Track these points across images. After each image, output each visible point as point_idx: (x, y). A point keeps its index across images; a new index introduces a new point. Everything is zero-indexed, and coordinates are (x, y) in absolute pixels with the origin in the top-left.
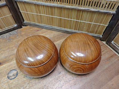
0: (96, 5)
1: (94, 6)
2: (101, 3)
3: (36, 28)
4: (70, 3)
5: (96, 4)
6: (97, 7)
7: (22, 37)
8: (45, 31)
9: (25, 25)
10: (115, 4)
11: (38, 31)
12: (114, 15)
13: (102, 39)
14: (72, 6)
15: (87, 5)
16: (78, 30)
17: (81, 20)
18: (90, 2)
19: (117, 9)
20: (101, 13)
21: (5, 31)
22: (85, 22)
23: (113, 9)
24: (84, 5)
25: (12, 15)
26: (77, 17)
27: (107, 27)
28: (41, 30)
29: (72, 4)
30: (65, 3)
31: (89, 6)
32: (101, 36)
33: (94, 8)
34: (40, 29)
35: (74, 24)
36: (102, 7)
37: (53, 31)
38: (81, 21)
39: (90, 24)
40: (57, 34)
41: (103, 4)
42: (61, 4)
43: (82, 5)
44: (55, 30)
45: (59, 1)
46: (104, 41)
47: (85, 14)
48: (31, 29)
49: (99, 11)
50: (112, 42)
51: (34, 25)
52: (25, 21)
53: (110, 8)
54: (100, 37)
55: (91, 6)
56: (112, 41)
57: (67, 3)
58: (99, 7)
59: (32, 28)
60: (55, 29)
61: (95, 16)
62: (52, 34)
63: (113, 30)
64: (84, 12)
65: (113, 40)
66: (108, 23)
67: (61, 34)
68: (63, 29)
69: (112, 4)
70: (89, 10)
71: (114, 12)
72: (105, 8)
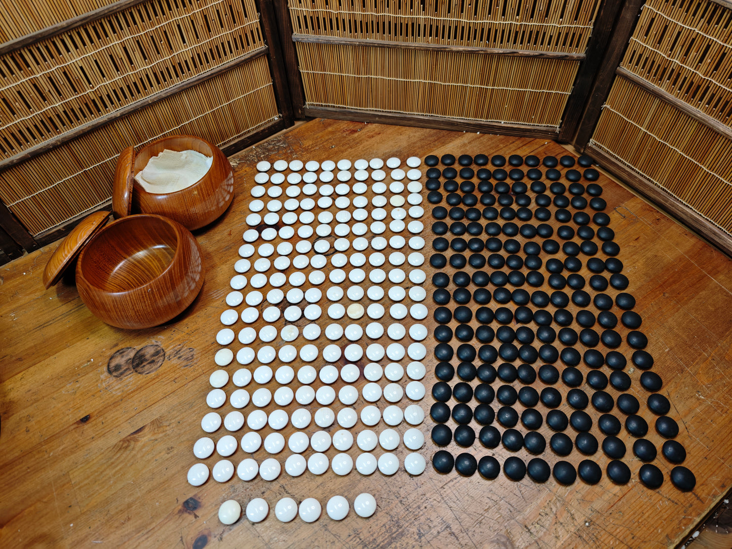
0: (533, 40)
1: (529, 42)
2: (544, 33)
3: (344, 125)
4: (462, 39)
5: (534, 36)
6: (535, 43)
7: (308, 155)
8: (377, 130)
9: (307, 114)
10: (581, 35)
11: (354, 131)
12: (582, 61)
13: (560, 137)
14: (468, 45)
15: (508, 41)
16: (487, 118)
17: (493, 85)
18: (517, 33)
19: (587, 46)
20: (549, 59)
21: (248, 138)
22: (505, 88)
23: (577, 46)
24: (501, 42)
25: (274, 85)
26: (482, 75)
27: (570, 96)
28: (361, 129)
29: (468, 39)
30: (449, 38)
31: (515, 43)
32: (558, 126)
33: (527, 48)
34: (361, 125)
35: (474, 98)
36: (549, 44)
37: (404, 129)
38: (495, 88)
39: (521, 95)
40: (417, 134)
41: (551, 37)
42: (438, 42)
43: (495, 41)
44: (411, 122)
45: (431, 35)
46: (566, 143)
47: (504, 66)
48: (330, 129)
49: (542, 55)
50: (589, 141)
51: (340, 112)
52: (307, 103)
53: (570, 45)
54: (554, 132)
55: (521, 43)
56: (591, 140)
57: (455, 38)
58: (542, 44)
59: (330, 125)
60: (410, 119)
61: (535, 69)
62: (401, 137)
63: (588, 106)
64: (501, 61)
65: (591, 137)
66: (571, 87)
67: (431, 136)
68: (439, 117)
69: (574, 34)
70: (515, 54)
71: (580, 53)
72: (557, 45)
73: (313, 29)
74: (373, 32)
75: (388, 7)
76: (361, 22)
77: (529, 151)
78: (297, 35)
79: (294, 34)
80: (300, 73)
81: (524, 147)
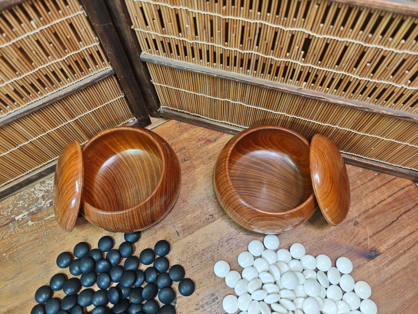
3: (200, 132)
4: (345, 91)
17: (366, 133)
22: (378, 137)
24: (395, 103)
25: (125, 97)
28: (216, 139)
29: (353, 93)
30: (329, 87)
34: (216, 134)
39: (395, 145)
42: (313, 88)
45: (306, 81)
48: (186, 134)
51: (194, 120)
52: (161, 107)
57: (337, 88)
59: (186, 130)
73: (164, 52)
74: (235, 65)
75: (257, 45)
76: (221, 55)
77: (387, 194)
78: (145, 55)
79: (143, 53)
80: (153, 85)
81: (383, 188)
